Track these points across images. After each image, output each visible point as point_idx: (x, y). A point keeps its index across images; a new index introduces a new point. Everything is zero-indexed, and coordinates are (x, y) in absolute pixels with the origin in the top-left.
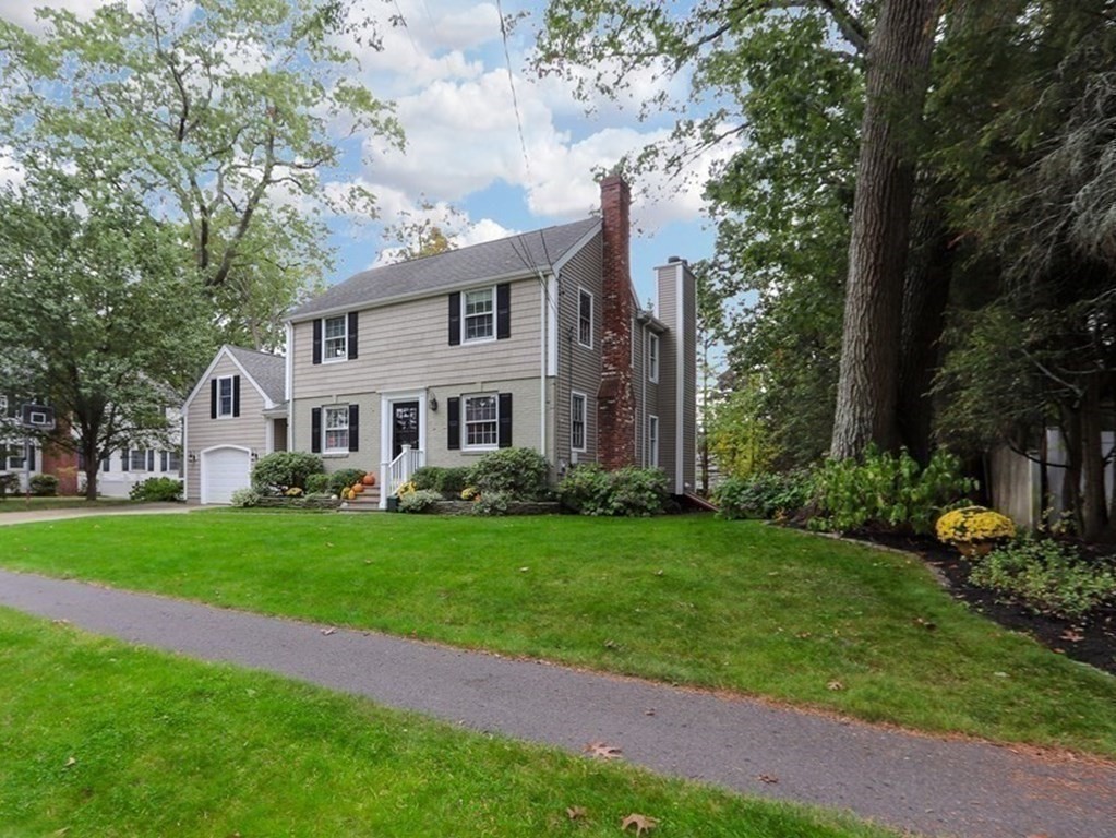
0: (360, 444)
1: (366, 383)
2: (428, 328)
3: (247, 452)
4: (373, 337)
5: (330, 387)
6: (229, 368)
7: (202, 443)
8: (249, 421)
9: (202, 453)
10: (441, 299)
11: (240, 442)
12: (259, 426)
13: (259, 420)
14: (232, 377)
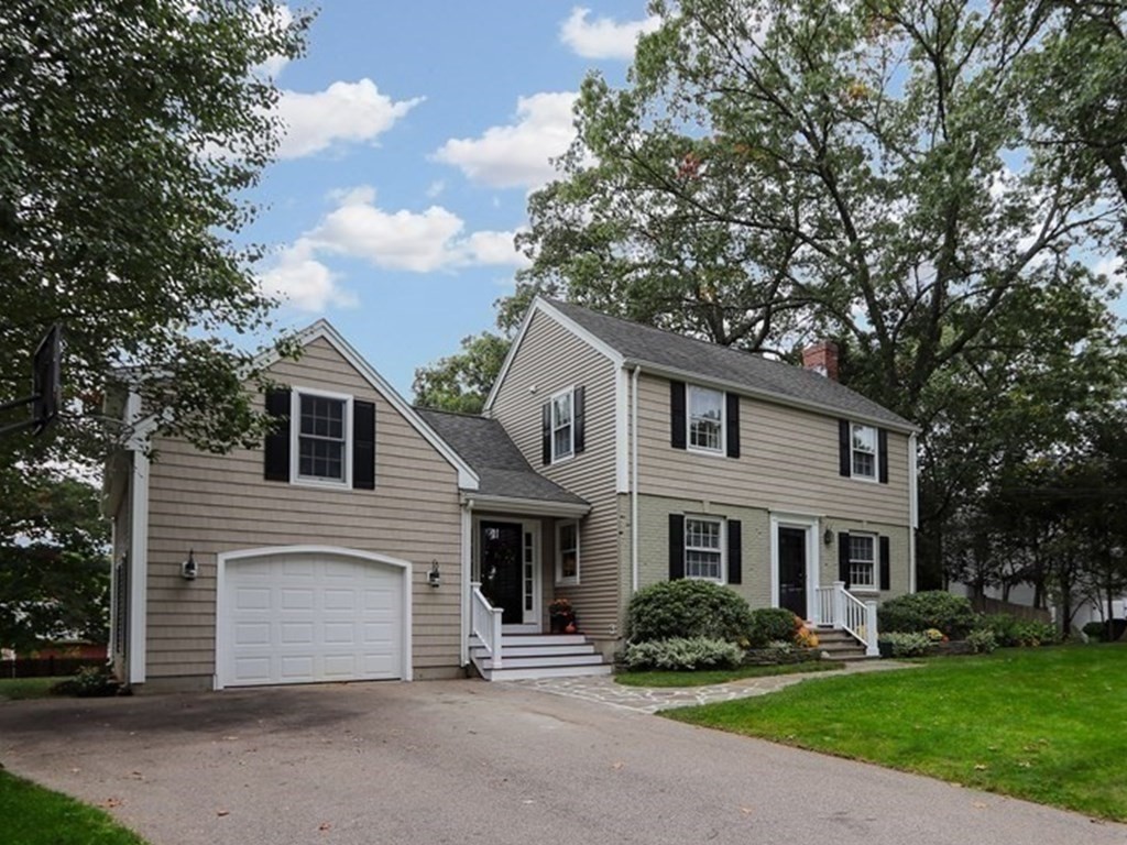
0: (744, 574)
1: (753, 494)
2: (821, 449)
3: (402, 570)
4: (759, 436)
5: (700, 487)
6: (335, 377)
7: (222, 536)
8: (404, 504)
9: (222, 558)
10: (831, 421)
11: (375, 544)
12: (435, 517)
13: (438, 508)
14: (349, 398)
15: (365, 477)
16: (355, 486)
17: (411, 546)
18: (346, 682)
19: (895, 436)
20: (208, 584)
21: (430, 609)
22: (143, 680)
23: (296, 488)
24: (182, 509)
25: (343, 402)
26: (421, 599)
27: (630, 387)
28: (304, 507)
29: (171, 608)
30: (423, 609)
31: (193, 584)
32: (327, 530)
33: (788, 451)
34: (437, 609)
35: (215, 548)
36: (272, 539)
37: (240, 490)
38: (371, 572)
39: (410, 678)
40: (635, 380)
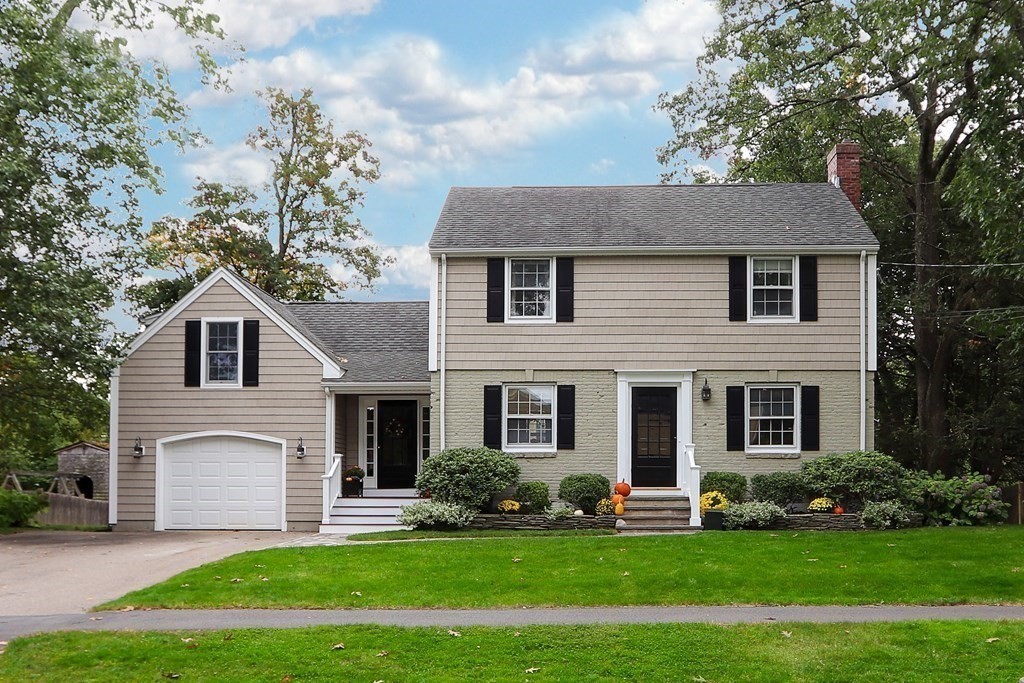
3: (279, 446)
4: (603, 295)
5: (523, 357)
6: (231, 306)
7: (159, 428)
8: (280, 395)
9: (159, 443)
10: (718, 262)
11: (258, 427)
12: (304, 403)
13: (307, 395)
14: (240, 321)
15: (251, 378)
16: (244, 385)
17: (286, 428)
18: (237, 530)
19: (827, 261)
20: (151, 461)
21: (300, 476)
22: (115, 522)
23: (204, 391)
24: (137, 411)
25: (236, 323)
26: (293, 468)
27: (440, 274)
28: (209, 403)
29: (131, 476)
30: (295, 476)
31: (144, 460)
32: (225, 419)
33: (647, 304)
34: (307, 476)
35: (154, 435)
36: (189, 428)
37: (170, 395)
38: (261, 448)
39: (284, 529)
40: (444, 267)
